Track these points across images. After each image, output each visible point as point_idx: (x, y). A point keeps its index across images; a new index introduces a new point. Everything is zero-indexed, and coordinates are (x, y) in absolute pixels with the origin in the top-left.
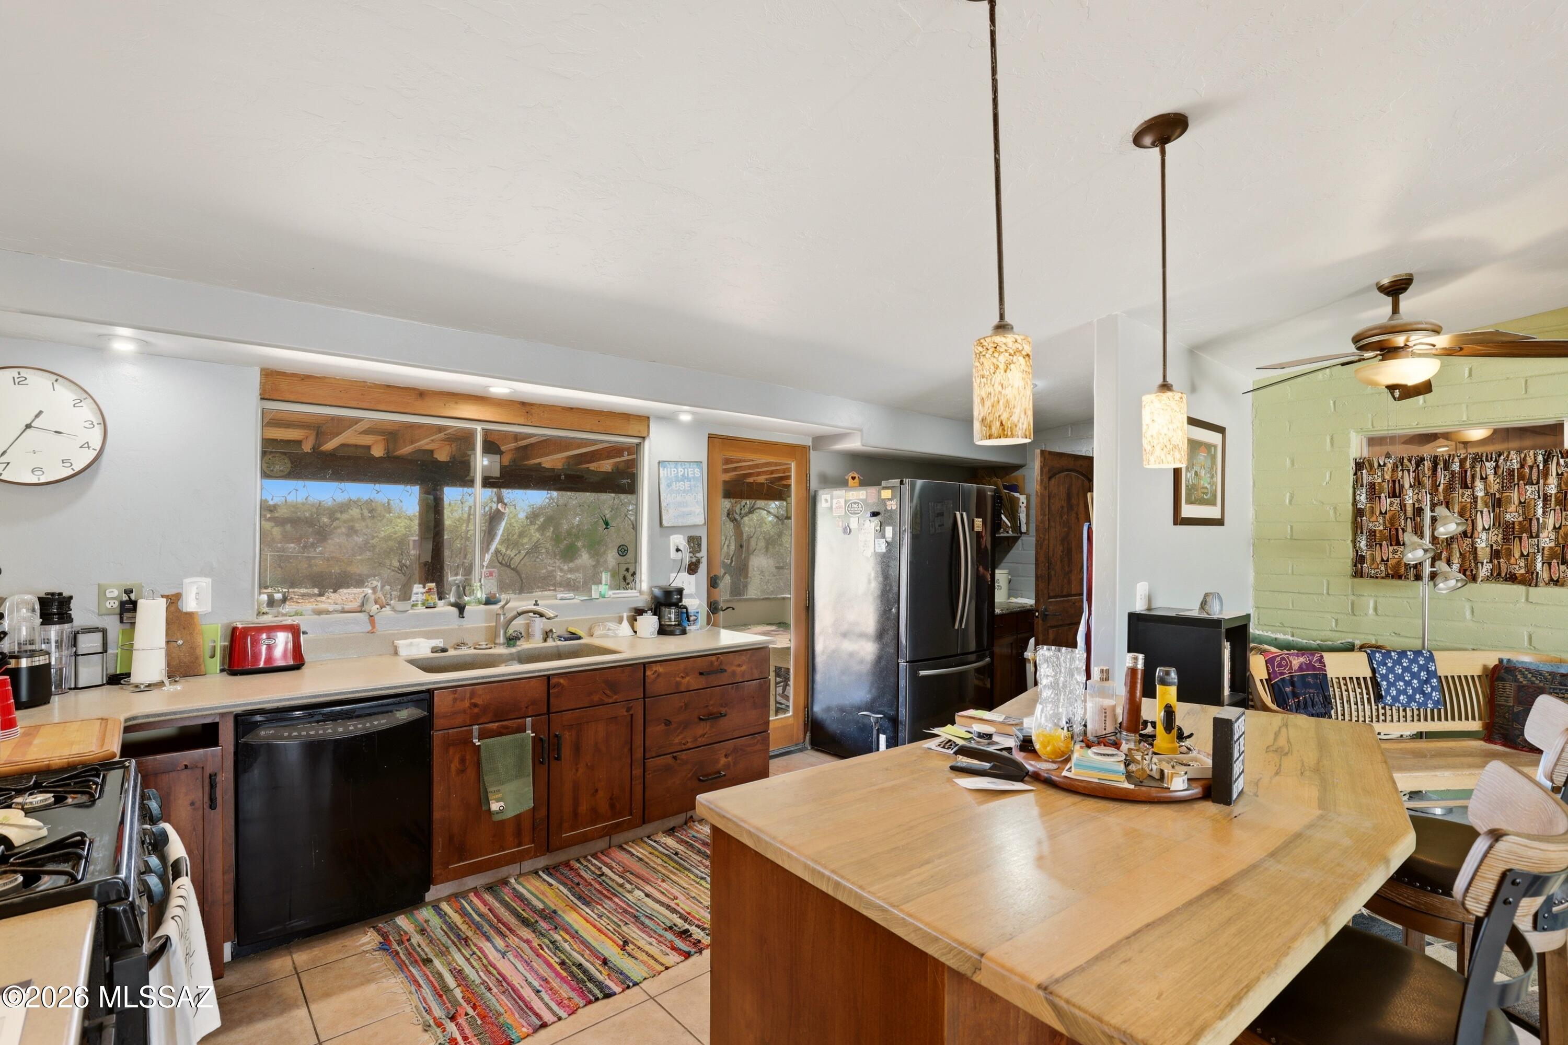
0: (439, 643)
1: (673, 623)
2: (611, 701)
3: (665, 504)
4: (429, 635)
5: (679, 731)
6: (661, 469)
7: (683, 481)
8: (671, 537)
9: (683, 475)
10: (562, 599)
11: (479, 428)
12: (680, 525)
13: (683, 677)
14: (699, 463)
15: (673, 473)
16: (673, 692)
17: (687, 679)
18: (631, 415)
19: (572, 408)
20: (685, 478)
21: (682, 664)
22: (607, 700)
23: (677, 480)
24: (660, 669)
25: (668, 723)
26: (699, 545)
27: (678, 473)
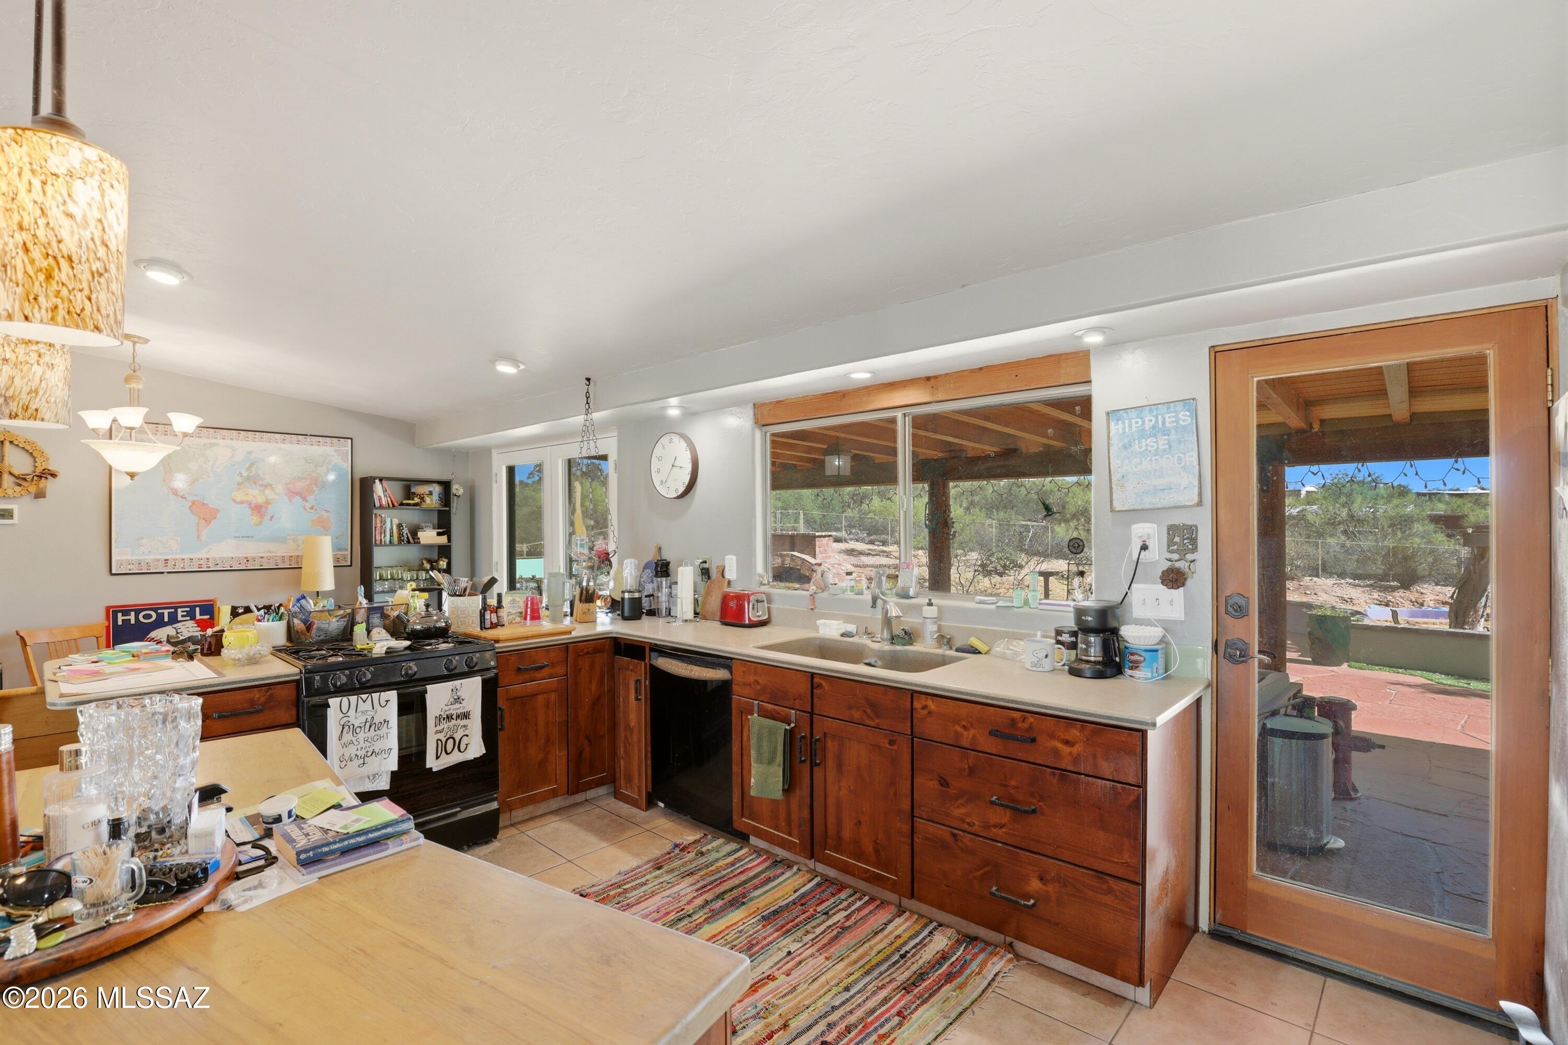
0: (852, 628)
1: (1092, 659)
2: (872, 724)
3: (1119, 476)
4: (848, 619)
5: (960, 801)
6: (1112, 424)
7: (1155, 436)
8: (1134, 527)
9: (1154, 427)
10: (981, 602)
11: (899, 415)
12: (1147, 507)
13: (965, 727)
14: (1190, 403)
15: (1134, 425)
16: (951, 742)
17: (972, 732)
18: (1061, 355)
19: (981, 369)
20: (1156, 431)
21: (965, 709)
22: (868, 722)
23: (1142, 434)
24: (932, 706)
25: (944, 783)
26: (1194, 541)
27: (1143, 423)
